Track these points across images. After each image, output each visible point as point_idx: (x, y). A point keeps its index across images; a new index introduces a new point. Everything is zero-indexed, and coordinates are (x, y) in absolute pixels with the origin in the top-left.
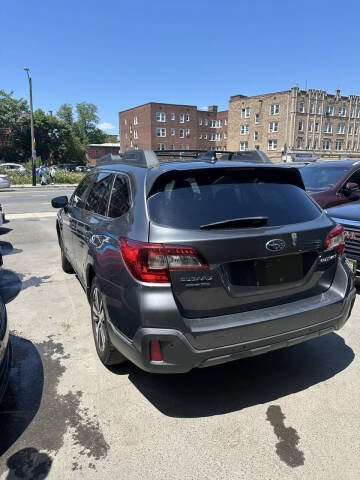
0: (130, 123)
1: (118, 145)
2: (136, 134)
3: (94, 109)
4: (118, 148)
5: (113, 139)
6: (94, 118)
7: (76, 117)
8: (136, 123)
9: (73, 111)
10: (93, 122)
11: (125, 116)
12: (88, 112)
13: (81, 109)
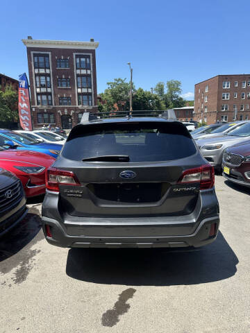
0: (203, 92)
1: (193, 107)
2: (206, 99)
3: (179, 84)
4: (193, 109)
5: (191, 103)
6: (178, 90)
7: (166, 91)
8: (207, 91)
9: (165, 87)
10: (177, 93)
11: (199, 87)
12: (174, 86)
13: (170, 85)
